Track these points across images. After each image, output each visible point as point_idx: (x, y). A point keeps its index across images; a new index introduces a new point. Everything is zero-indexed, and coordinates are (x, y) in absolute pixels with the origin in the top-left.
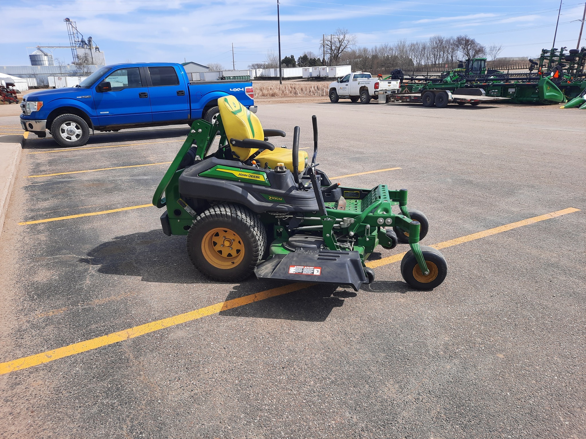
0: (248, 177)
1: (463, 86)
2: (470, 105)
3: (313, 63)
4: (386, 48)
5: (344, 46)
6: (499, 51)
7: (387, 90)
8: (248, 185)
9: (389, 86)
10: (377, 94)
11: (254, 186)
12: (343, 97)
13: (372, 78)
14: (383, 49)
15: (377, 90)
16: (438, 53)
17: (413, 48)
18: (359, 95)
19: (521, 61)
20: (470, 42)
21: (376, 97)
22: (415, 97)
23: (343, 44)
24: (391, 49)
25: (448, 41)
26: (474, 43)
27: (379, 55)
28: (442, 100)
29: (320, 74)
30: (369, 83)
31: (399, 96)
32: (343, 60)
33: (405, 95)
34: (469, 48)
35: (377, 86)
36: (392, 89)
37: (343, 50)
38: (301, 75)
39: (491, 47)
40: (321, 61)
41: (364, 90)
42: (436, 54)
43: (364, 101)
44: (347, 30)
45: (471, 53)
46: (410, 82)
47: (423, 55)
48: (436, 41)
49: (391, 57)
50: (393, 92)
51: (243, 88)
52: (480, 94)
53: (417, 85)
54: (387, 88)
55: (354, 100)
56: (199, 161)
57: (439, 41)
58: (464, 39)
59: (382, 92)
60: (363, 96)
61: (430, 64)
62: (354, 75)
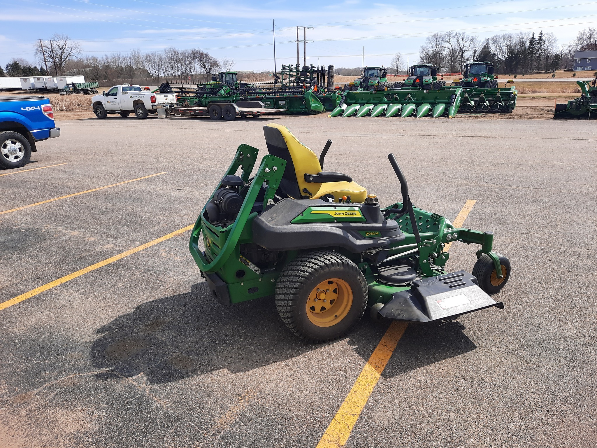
0: (344, 216)
1: (238, 98)
2: (253, 117)
3: (28, 72)
4: (119, 57)
5: (67, 54)
6: (232, 65)
7: (165, 104)
8: (346, 225)
9: (166, 99)
10: (155, 108)
11: (353, 224)
12: (113, 112)
13: (142, 91)
14: (115, 60)
15: (154, 104)
16: (176, 65)
17: (149, 59)
18: (133, 109)
19: (252, 75)
20: (204, 56)
21: (153, 111)
22: (199, 110)
23: (65, 51)
24: (124, 59)
25: (183, 54)
26: (208, 57)
27: (112, 65)
28: (230, 113)
29: (45, 85)
30: (143, 97)
31: (182, 110)
32: (68, 69)
33: (188, 108)
34: (204, 61)
35: (153, 99)
36: (169, 102)
37: (66, 58)
38: (19, 86)
39: (224, 61)
40: (39, 70)
41: (138, 104)
42: (174, 65)
43: (140, 115)
44: (67, 36)
45: (208, 66)
46: (180, 95)
47: (162, 66)
48: (171, 53)
49: (125, 68)
50: (171, 105)
51: (39, 107)
52: (260, 107)
53: (191, 98)
54: (165, 102)
55: (124, 115)
56: (273, 205)
57: (175, 53)
58: (198, 52)
59: (160, 106)
60: (138, 110)
61: (169, 75)
62: (123, 88)
